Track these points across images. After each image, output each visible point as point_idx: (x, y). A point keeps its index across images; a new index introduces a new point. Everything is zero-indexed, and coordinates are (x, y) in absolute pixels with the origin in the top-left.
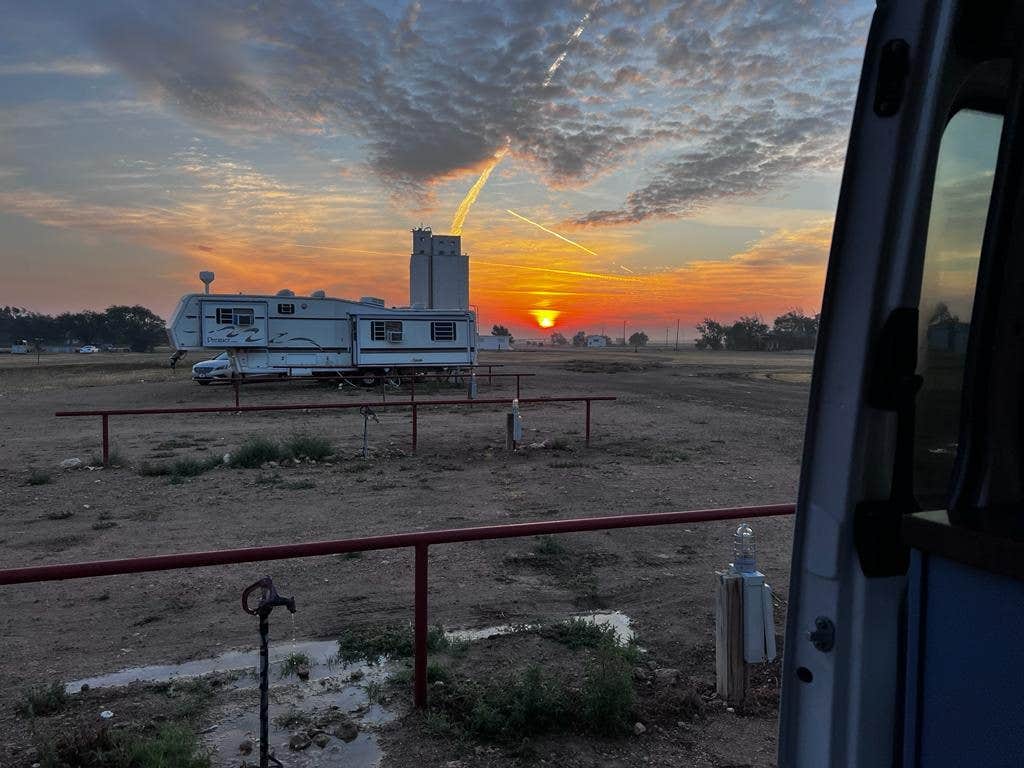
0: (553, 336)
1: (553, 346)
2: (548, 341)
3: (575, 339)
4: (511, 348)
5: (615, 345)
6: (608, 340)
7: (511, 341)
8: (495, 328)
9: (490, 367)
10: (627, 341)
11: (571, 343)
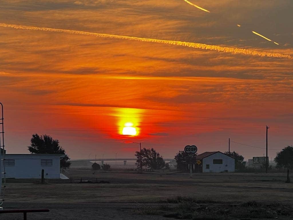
0: (139, 154)
1: (140, 172)
2: (132, 162)
3: (179, 158)
4: (64, 177)
5: (250, 170)
6: (237, 158)
7: (65, 164)
8: (36, 140)
9: (25, 212)
10: (272, 159)
11: (173, 165)
